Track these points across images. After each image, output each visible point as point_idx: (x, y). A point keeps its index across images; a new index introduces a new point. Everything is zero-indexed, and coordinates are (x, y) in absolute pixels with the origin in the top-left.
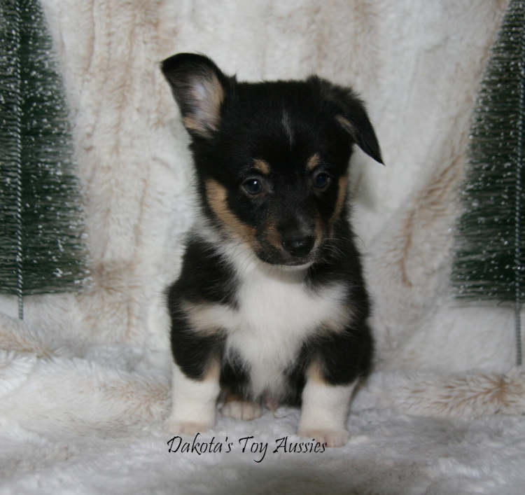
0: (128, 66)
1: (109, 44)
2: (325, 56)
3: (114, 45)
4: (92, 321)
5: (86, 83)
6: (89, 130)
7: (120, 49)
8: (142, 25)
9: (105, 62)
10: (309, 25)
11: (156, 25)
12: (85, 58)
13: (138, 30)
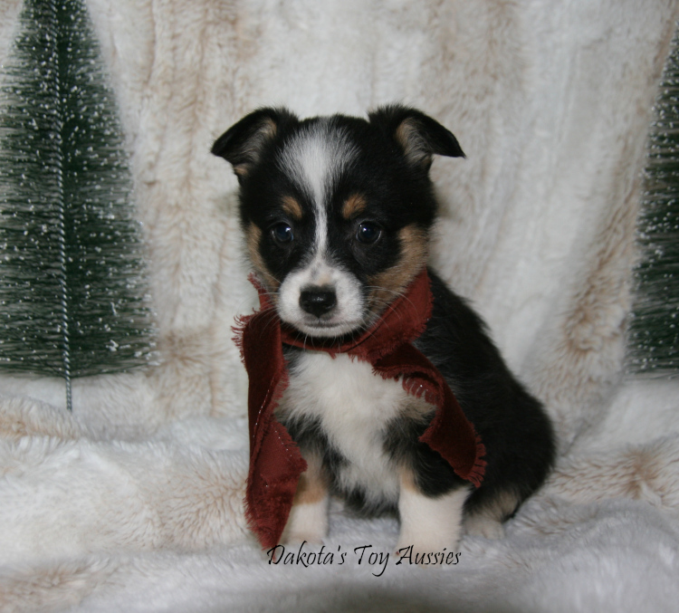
0: (199, 77)
1: (174, 49)
2: (452, 57)
3: (180, 50)
4: (166, 400)
5: (146, 101)
6: (151, 158)
7: (188, 56)
8: (216, 24)
9: (170, 72)
10: (430, 20)
11: (234, 23)
12: (143, 68)
13: (210, 29)
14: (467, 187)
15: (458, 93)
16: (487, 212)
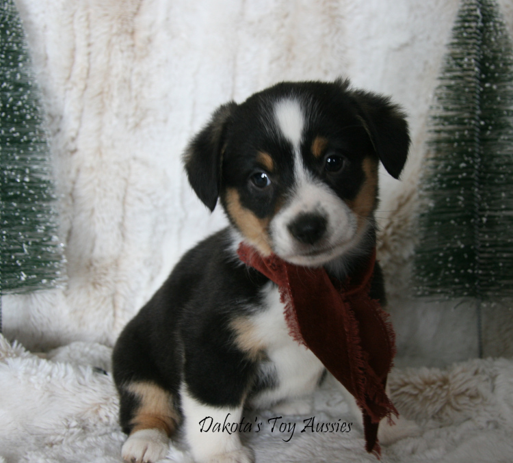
0: (107, 74)
1: (89, 54)
2: (294, 58)
3: (93, 55)
4: (79, 314)
5: (68, 92)
6: (73, 134)
7: (99, 59)
8: (118, 34)
9: (85, 71)
10: (278, 29)
11: (133, 33)
12: (66, 68)
13: (114, 40)
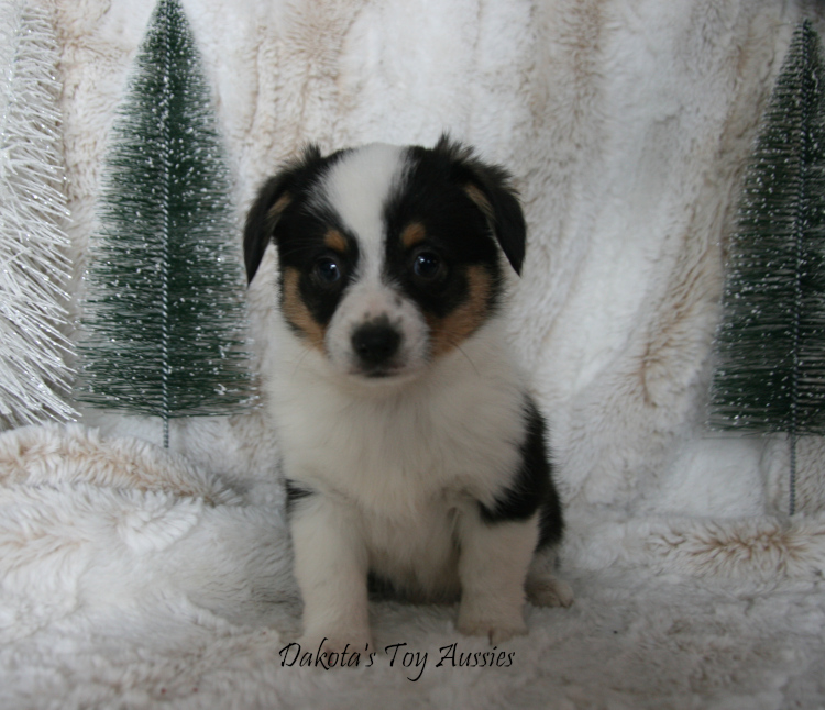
1: (276, 100)
2: (542, 124)
3: (282, 102)
4: (249, 451)
5: (247, 149)
7: (289, 107)
8: (318, 78)
9: (271, 121)
10: (522, 84)
11: (335, 78)
12: (246, 117)
13: (313, 83)
14: (544, 248)
15: (543, 159)
16: (560, 272)
